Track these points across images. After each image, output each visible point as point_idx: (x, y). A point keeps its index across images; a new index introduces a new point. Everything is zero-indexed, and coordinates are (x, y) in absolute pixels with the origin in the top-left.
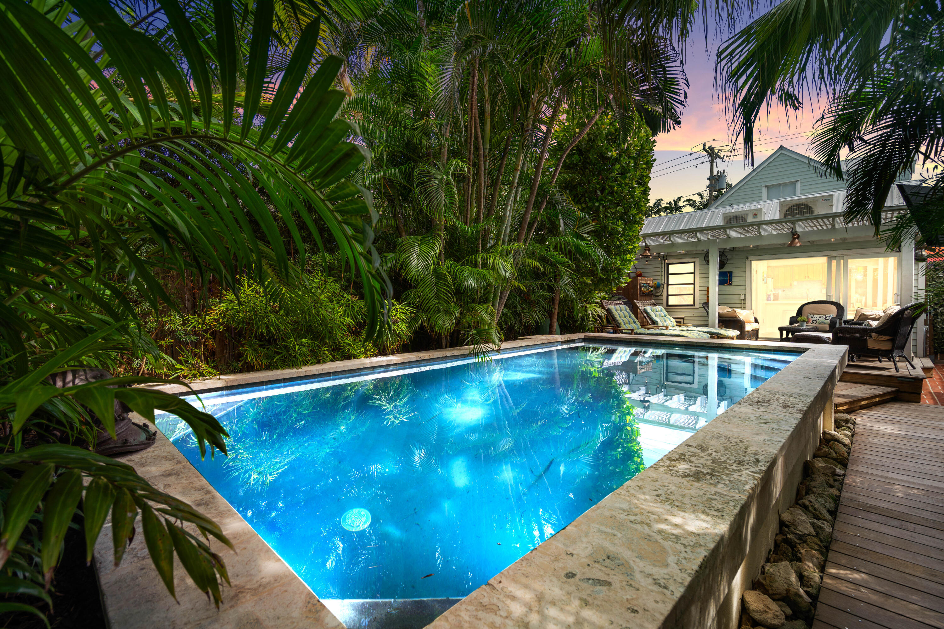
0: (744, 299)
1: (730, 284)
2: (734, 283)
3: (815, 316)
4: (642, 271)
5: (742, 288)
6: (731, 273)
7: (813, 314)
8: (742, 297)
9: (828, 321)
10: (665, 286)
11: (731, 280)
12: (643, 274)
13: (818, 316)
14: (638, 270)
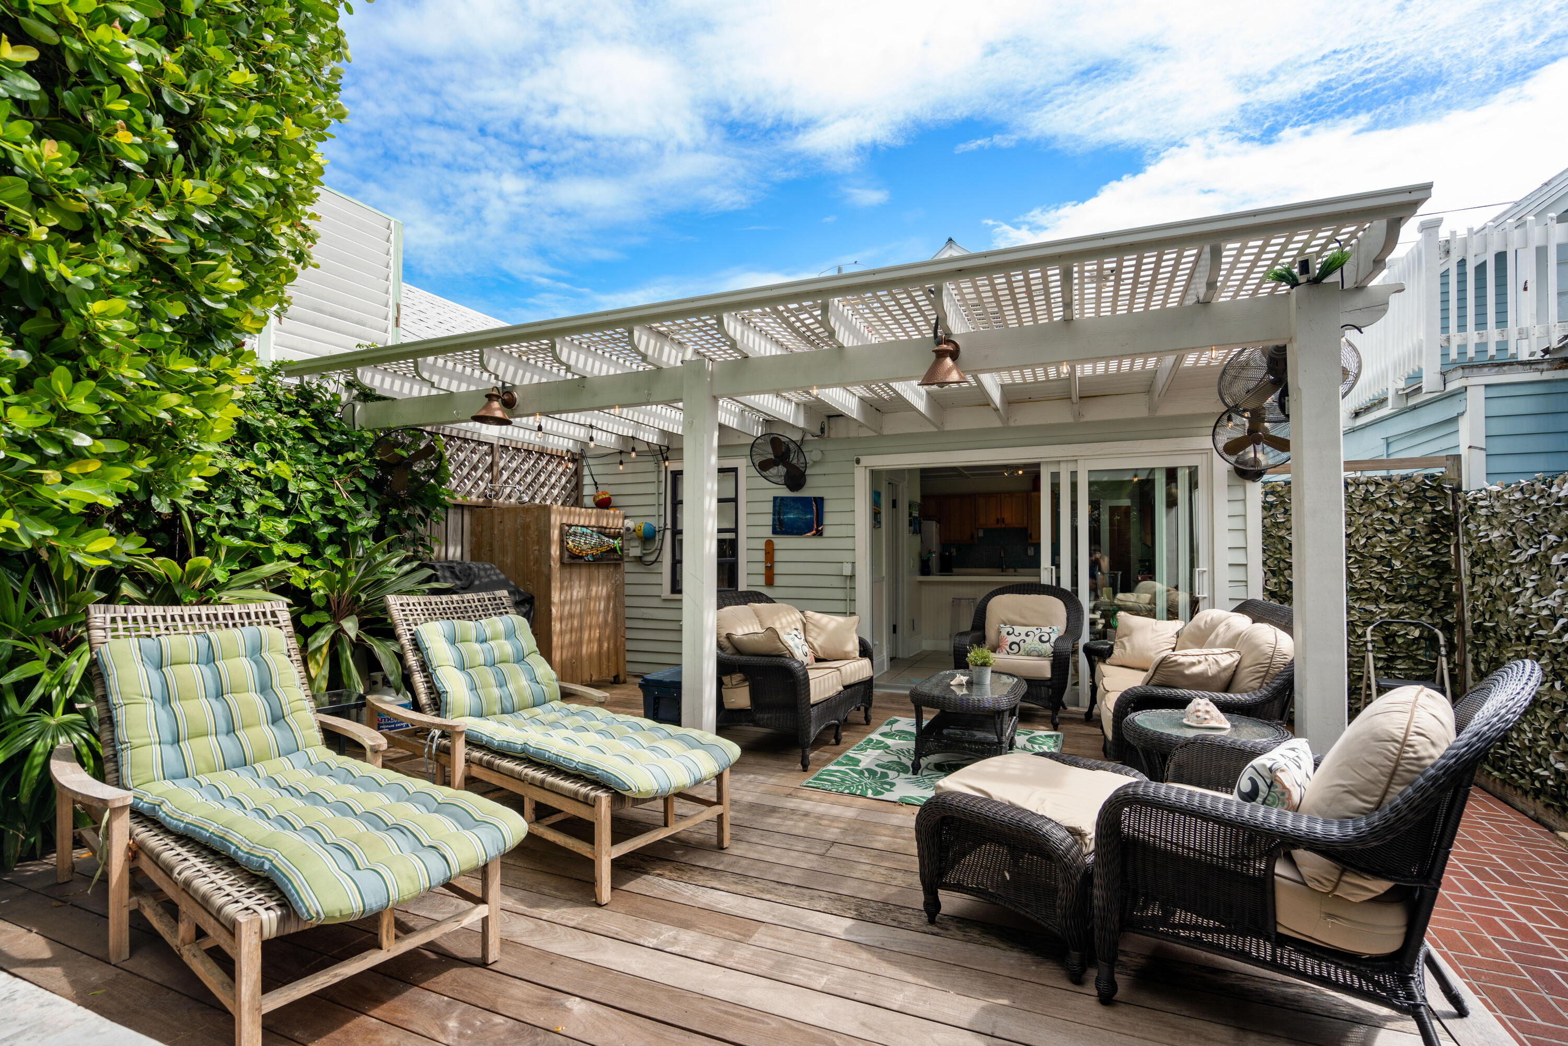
0: (852, 577)
1: (819, 534)
2: (828, 531)
3: (1018, 629)
4: (611, 490)
5: (847, 544)
6: (820, 501)
7: (1013, 624)
8: (847, 571)
9: (1048, 648)
10: (668, 534)
11: (820, 521)
12: (615, 501)
13: (1023, 630)
14: (601, 488)
